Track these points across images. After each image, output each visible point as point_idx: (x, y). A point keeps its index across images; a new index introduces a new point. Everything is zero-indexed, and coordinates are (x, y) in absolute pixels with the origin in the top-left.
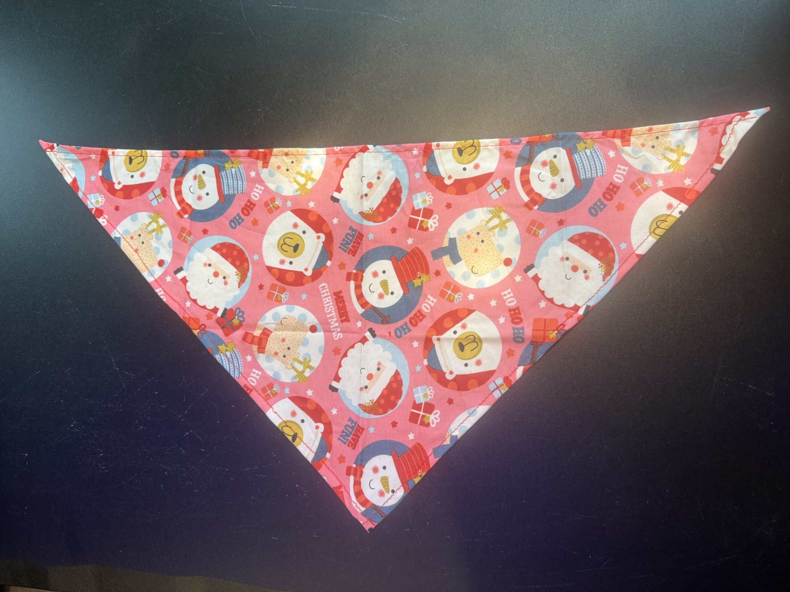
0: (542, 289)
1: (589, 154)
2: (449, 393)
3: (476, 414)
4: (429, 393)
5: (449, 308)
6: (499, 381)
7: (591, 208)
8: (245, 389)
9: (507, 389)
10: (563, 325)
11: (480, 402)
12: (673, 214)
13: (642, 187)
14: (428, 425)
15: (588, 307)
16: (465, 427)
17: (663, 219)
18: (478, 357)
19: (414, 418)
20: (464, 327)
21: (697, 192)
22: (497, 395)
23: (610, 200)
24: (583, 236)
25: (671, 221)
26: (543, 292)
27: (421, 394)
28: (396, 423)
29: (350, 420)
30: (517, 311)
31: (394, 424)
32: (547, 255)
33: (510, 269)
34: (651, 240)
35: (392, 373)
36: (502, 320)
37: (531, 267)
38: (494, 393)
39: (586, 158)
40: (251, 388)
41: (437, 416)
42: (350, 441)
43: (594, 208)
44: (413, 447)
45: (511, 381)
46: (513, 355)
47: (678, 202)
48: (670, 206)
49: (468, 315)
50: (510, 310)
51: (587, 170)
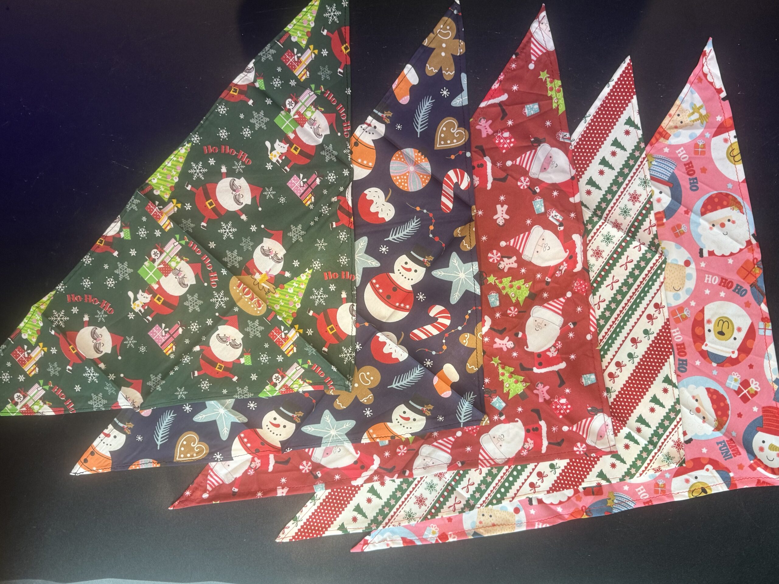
0: (720, 254)
1: (656, 164)
2: (744, 364)
3: (771, 356)
4: (735, 377)
5: (689, 323)
6: (761, 325)
7: (691, 188)
8: (647, 505)
9: (770, 324)
10: (754, 259)
11: (765, 347)
12: (732, 142)
13: (701, 148)
14: (756, 392)
15: (753, 235)
16: (774, 369)
17: (731, 149)
18: (736, 327)
19: (745, 399)
20: (709, 322)
21: (730, 118)
22: (769, 333)
23: (694, 173)
24: (705, 205)
25: (736, 146)
26: (723, 256)
27: (733, 383)
28: (740, 413)
29: (718, 443)
30: (724, 281)
31: (740, 415)
32: (701, 236)
33: (693, 265)
34: (740, 167)
35: (706, 392)
36: (722, 294)
37: (701, 251)
38: (766, 334)
39: (657, 167)
40: (649, 500)
41: (754, 382)
42: (733, 454)
43: (693, 186)
44: (763, 412)
45: (766, 318)
46: (750, 304)
47: (727, 134)
48: (726, 140)
49: (704, 314)
50: (720, 284)
51: (665, 173)
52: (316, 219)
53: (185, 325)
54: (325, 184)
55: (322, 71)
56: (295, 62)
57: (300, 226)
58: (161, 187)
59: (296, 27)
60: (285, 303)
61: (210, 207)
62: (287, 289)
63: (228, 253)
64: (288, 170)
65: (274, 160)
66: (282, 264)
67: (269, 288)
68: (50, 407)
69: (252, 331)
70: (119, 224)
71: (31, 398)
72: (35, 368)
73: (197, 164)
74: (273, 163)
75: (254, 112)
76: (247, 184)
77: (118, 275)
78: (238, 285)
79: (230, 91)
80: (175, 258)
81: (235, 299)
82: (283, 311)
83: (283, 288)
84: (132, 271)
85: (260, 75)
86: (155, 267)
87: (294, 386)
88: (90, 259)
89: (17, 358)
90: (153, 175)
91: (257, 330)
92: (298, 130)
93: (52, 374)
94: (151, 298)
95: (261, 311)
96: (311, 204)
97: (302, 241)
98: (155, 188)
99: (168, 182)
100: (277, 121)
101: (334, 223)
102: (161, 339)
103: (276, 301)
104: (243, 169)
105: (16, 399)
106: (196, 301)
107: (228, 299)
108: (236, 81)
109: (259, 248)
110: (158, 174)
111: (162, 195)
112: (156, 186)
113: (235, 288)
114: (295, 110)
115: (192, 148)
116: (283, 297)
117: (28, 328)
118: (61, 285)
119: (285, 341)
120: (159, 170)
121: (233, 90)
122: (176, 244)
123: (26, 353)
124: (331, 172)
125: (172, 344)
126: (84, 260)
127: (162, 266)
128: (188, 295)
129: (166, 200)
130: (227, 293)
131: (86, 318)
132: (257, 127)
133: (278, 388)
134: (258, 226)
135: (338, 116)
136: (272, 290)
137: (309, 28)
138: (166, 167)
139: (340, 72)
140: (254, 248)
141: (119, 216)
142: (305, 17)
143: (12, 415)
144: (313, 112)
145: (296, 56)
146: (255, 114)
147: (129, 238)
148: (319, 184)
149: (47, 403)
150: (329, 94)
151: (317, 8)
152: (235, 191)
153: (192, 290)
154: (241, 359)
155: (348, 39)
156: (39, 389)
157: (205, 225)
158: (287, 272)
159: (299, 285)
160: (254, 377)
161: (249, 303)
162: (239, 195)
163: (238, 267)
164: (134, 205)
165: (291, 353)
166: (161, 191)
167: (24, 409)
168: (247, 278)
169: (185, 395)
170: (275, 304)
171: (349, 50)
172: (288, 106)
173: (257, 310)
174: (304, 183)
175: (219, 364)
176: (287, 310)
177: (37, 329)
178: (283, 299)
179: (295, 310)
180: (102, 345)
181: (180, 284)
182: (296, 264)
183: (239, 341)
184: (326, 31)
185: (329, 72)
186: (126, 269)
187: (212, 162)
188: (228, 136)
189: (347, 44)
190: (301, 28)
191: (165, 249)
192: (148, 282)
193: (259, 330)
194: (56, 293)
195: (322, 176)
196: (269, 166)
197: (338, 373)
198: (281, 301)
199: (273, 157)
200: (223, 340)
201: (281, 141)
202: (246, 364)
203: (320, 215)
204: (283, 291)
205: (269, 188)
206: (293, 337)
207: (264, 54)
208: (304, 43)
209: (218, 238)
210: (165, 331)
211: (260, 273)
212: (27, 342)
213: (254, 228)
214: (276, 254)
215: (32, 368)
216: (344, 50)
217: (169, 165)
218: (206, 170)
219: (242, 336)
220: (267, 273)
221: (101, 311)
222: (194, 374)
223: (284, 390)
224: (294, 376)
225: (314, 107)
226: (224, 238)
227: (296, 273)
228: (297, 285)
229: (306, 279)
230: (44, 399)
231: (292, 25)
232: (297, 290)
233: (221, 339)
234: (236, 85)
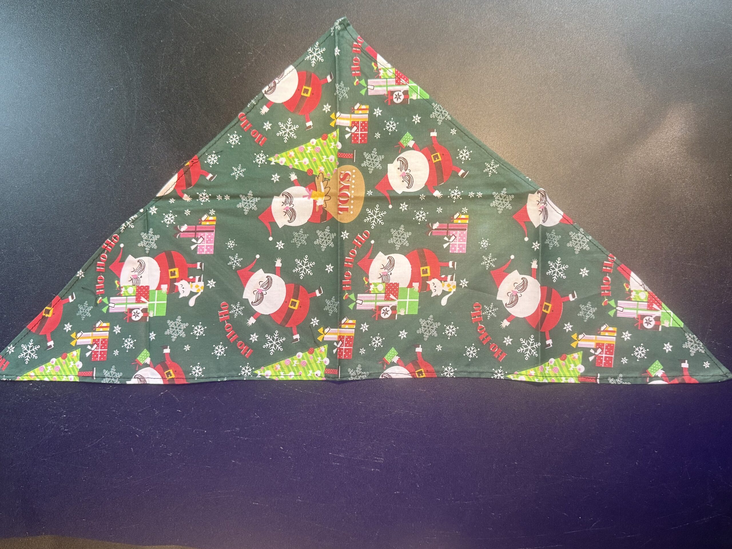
52: (219, 198)
53: (426, 226)
54: (181, 219)
55: (85, 314)
56: (98, 345)
57: (239, 206)
58: (318, 362)
59: (68, 373)
60: (322, 155)
61: (298, 302)
62: (308, 165)
63: (324, 248)
64: (199, 264)
65: (202, 284)
66: (288, 190)
67: (321, 183)
68: (628, 283)
69: (376, 161)
70: (389, 371)
71: (637, 309)
72: (604, 331)
73: (268, 349)
74: (206, 283)
75: (173, 340)
76: (246, 288)
77: (436, 330)
78: (345, 212)
79: (173, 378)
80: (374, 291)
81: (362, 203)
82: (330, 150)
83: (310, 171)
84: (421, 320)
85: (136, 365)
86: (398, 302)
87: (390, 75)
88: (446, 369)
89: (611, 358)
90: (315, 379)
91: (372, 157)
92: (153, 287)
93: (595, 310)
94: (430, 280)
95: (351, 170)
96: (210, 215)
97: (250, 192)
98: (324, 367)
99: (309, 361)
100: (163, 313)
101: (208, 178)
102: (460, 236)
103: (327, 165)
104: (236, 305)
105: (653, 323)
106: (396, 237)
107: (367, 210)
108: (161, 382)
109: (294, 224)
110: (309, 375)
111: (325, 355)
112: (322, 367)
113: (352, 212)
114: (138, 305)
115: (258, 367)
116: (318, 163)
117: (569, 371)
118: (496, 376)
119: (358, 122)
120: (305, 379)
121: (170, 377)
122: (360, 302)
123: (596, 354)
124: (165, 224)
125: (455, 221)
126: (451, 374)
127: (392, 296)
128: (397, 249)
129: (326, 346)
130: (363, 215)
131: (505, 323)
132: (184, 326)
133: (406, 88)
134: (274, 243)
135: (109, 262)
136: (321, 178)
137: (59, 361)
138: (297, 374)
139: (73, 298)
140: (297, 229)
141: (381, 377)
142: (53, 374)
143: (672, 314)
144: (126, 288)
145: (93, 349)
146: (174, 338)
147: (393, 349)
148: (186, 225)
149: (627, 289)
150: (99, 289)
151: (36, 370)
152: (262, 294)
153: (389, 250)
154: (411, 146)
155: (39, 317)
156: (621, 309)
157: (317, 292)
158: (292, 179)
159: (293, 158)
160: (417, 119)
161: (353, 186)
162: (262, 286)
163: (328, 227)
164: (357, 371)
165: (363, 107)
166: (322, 358)
167: (655, 306)
168: (331, 210)
169: (490, 163)
170: (331, 164)
171: (47, 308)
172: (141, 315)
173: (353, 173)
174: (197, 239)
175: (434, 161)
176: (326, 148)
177: (561, 362)
178: (320, 160)
179: (320, 141)
180: (516, 285)
181: (393, 265)
182: (276, 178)
183: (397, 164)
184: (49, 344)
185: (81, 308)
186: (425, 327)
187: (254, 338)
188: (218, 344)
189: (44, 314)
190: (65, 367)
191: (374, 308)
192: (418, 295)
193: (370, 156)
194: (508, 374)
195: (175, 228)
196: (212, 284)
197: (337, 44)
198: (323, 161)
199: (199, 288)
200: (409, 180)
201: (179, 294)
202: (412, 138)
203: (213, 198)
204: (314, 168)
205: (231, 266)
206: (347, 119)
207: (115, 378)
208: (76, 353)
209: (319, 269)
210: (449, 239)
211: (315, 202)
212: (585, 361)
213: (280, 245)
214: (284, 203)
215: (607, 334)
216: (51, 312)
217: (292, 373)
218: (267, 336)
219: (389, 166)
220: (310, 197)
221: (486, 316)
222: (463, 175)
223: (403, 81)
224: (382, 84)
225: (121, 291)
226: (314, 263)
227: (284, 170)
228: (296, 160)
229: (282, 157)
230: (627, 296)
231: (69, 377)
232: (299, 156)
233: (409, 181)
234: (163, 378)
